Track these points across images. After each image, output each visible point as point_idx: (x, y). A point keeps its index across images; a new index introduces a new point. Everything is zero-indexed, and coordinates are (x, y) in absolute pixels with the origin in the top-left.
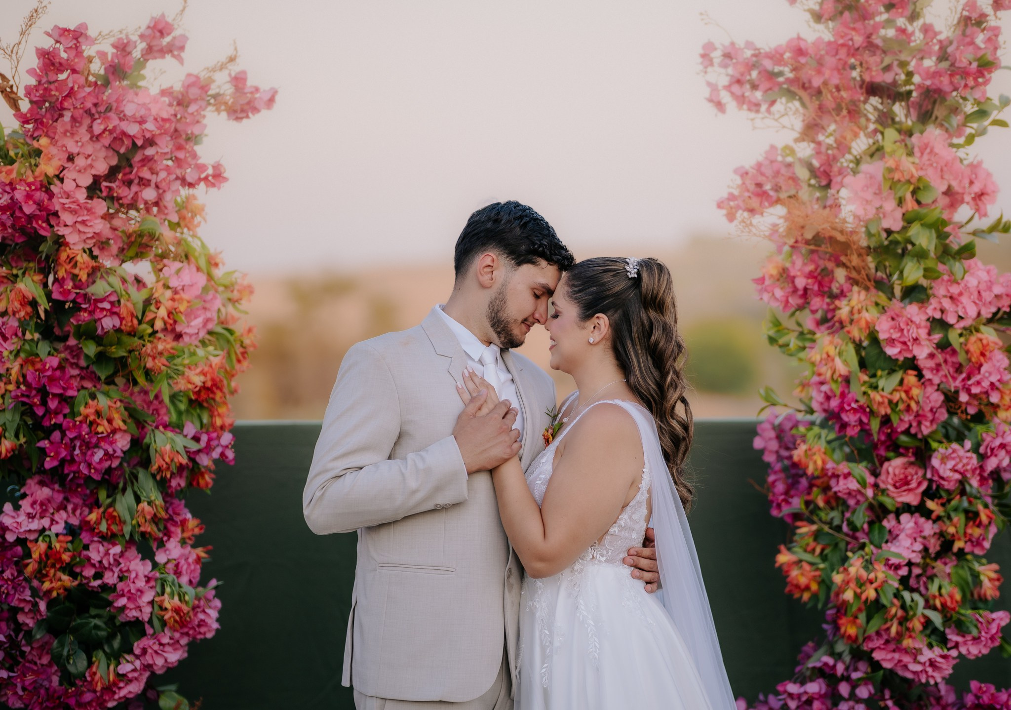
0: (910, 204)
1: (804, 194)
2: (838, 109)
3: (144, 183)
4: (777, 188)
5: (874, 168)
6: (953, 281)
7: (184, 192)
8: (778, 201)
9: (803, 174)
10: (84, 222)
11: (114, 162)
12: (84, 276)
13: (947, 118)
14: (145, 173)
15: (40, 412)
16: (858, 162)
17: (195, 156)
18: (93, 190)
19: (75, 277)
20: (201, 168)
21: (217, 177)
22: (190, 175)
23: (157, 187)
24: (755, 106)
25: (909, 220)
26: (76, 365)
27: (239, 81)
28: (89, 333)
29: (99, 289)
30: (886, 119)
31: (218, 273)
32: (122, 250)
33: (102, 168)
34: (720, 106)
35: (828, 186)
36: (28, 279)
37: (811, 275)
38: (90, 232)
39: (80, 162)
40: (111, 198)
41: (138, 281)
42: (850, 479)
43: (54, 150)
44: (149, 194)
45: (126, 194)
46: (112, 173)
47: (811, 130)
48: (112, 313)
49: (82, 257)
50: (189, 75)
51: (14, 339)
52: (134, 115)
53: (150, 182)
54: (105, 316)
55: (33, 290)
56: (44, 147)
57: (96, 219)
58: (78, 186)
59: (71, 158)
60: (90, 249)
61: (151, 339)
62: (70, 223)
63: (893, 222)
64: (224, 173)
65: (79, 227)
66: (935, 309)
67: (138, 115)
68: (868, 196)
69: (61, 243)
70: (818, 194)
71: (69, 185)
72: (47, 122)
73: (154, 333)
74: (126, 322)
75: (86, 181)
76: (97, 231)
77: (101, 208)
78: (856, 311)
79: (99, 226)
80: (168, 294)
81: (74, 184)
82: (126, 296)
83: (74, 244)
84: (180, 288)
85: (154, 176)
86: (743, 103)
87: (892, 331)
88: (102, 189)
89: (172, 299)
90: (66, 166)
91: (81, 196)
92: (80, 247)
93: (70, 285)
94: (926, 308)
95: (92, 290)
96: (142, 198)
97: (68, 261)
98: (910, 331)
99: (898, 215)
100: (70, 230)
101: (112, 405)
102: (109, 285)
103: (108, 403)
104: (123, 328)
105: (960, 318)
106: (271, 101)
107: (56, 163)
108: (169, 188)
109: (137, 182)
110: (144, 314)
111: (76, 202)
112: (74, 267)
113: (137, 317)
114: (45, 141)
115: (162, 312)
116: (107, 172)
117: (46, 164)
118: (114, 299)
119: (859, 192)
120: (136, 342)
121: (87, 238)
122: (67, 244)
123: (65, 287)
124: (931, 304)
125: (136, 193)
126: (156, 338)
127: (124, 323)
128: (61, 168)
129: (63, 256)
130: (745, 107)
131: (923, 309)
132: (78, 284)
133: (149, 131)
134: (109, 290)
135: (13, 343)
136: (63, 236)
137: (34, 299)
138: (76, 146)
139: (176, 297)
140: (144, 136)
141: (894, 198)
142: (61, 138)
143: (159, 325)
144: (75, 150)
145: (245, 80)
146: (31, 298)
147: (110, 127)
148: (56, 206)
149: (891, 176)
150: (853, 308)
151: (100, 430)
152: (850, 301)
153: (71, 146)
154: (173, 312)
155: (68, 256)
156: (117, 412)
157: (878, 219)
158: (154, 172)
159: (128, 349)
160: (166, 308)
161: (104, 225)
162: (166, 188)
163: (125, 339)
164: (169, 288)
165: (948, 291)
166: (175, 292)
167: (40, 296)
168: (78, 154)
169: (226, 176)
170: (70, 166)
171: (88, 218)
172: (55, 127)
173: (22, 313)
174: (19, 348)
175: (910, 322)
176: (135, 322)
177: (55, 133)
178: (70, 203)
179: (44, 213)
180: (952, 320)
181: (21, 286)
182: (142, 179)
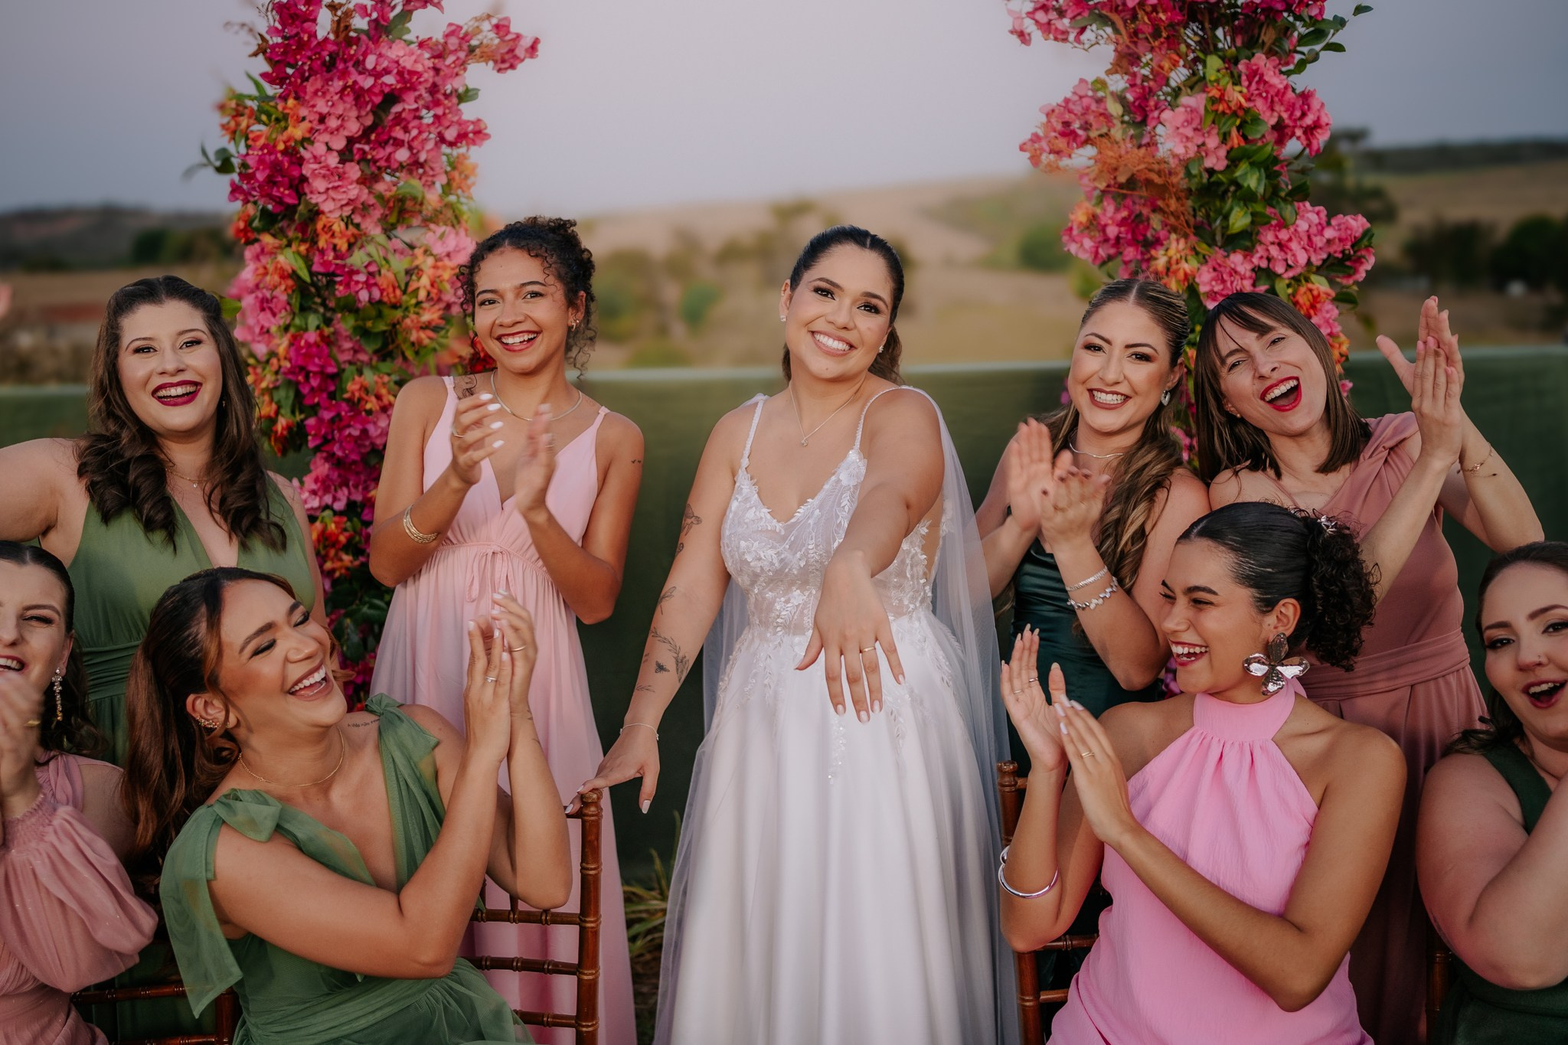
0: (1235, 139)
1: (1117, 132)
2: (1156, 35)
3: (399, 144)
4: (1086, 127)
5: (1194, 101)
6: (1282, 225)
7: (448, 151)
8: (1088, 141)
9: (1115, 109)
10: (335, 188)
11: (369, 121)
12: (343, 245)
13: (1277, 41)
14: (398, 133)
15: (306, 390)
16: (1177, 92)
17: (457, 114)
18: (345, 156)
19: (334, 248)
20: (462, 125)
21: (477, 134)
22: (451, 133)
23: (411, 148)
24: (1061, 36)
25: (1233, 160)
26: (350, 338)
27: (501, 28)
28: (350, 307)
29: (358, 259)
30: (1208, 45)
32: (384, 217)
33: (353, 128)
34: (1023, 36)
35: (1144, 122)
36: (289, 252)
37: (1122, 223)
38: (343, 198)
39: (333, 123)
40: (363, 159)
43: (303, 112)
44: (402, 155)
45: (382, 155)
46: (366, 132)
47: (1126, 60)
48: (368, 285)
49: (339, 226)
50: (450, 25)
51: (284, 313)
52: (375, 68)
53: (403, 141)
54: (362, 289)
55: (293, 262)
56: (291, 109)
57: (351, 184)
58: (329, 149)
59: (322, 119)
60: (349, 217)
61: (417, 310)
62: (322, 190)
63: (1216, 161)
64: (486, 128)
65: (331, 193)
66: (1261, 257)
67: (379, 68)
68: (1189, 132)
69: (316, 213)
70: (1132, 132)
71: (319, 149)
72: (296, 81)
73: (418, 304)
74: (388, 294)
75: (339, 143)
76: (352, 197)
77: (354, 171)
78: (1173, 261)
79: (354, 191)
80: (430, 261)
81: (324, 148)
82: (387, 266)
83: (330, 212)
84: (444, 254)
85: (407, 135)
86: (1050, 33)
87: (1214, 283)
88: (355, 151)
89: (435, 267)
90: (318, 128)
91: (333, 160)
92: (337, 214)
93: (330, 256)
94: (1252, 257)
95: (349, 261)
96: (395, 160)
97: (326, 229)
98: (1232, 283)
99: (1222, 152)
100: (324, 197)
101: (380, 380)
102: (369, 255)
103: (376, 378)
104: (385, 299)
105: (1289, 267)
106: (533, 49)
107: (306, 125)
108: (423, 148)
109: (391, 142)
110: (407, 284)
111: (327, 167)
112: (333, 236)
113: (399, 287)
114: (291, 102)
115: (425, 281)
116: (360, 133)
117: (294, 127)
118: (372, 269)
119: (1178, 128)
120: (399, 313)
121: (342, 206)
122: (323, 213)
123: (326, 258)
124: (1257, 252)
125: (390, 154)
126: (422, 308)
127: (385, 294)
128: (311, 130)
129: (320, 225)
130: (1051, 36)
131: (1249, 257)
132: (339, 256)
133: (386, 85)
134: (367, 260)
135: (282, 318)
136: (317, 204)
137: (294, 272)
138: (327, 106)
139: (440, 264)
140: (382, 91)
141: (1218, 134)
142: (312, 98)
143: (422, 295)
144: (325, 110)
145: (508, 27)
146: (290, 271)
147: (350, 83)
148: (306, 170)
149: (1214, 107)
150: (1170, 258)
151: (368, 406)
152: (1167, 250)
153: (322, 106)
154: (438, 280)
155: (325, 226)
156: (385, 387)
157: (1199, 158)
158: (406, 130)
159: (388, 322)
160: (429, 277)
161: (361, 190)
162: (420, 148)
163: (386, 311)
164: (432, 255)
165: (1277, 237)
166: (438, 259)
167: (301, 269)
168: (329, 114)
169: (486, 131)
170: (321, 127)
171: (340, 183)
172: (305, 87)
173: (283, 287)
174: (288, 322)
175: (1234, 272)
176: (398, 292)
177: (305, 93)
178: (321, 168)
179: (286, 179)
180: (1280, 269)
181: (281, 258)
182: (395, 139)
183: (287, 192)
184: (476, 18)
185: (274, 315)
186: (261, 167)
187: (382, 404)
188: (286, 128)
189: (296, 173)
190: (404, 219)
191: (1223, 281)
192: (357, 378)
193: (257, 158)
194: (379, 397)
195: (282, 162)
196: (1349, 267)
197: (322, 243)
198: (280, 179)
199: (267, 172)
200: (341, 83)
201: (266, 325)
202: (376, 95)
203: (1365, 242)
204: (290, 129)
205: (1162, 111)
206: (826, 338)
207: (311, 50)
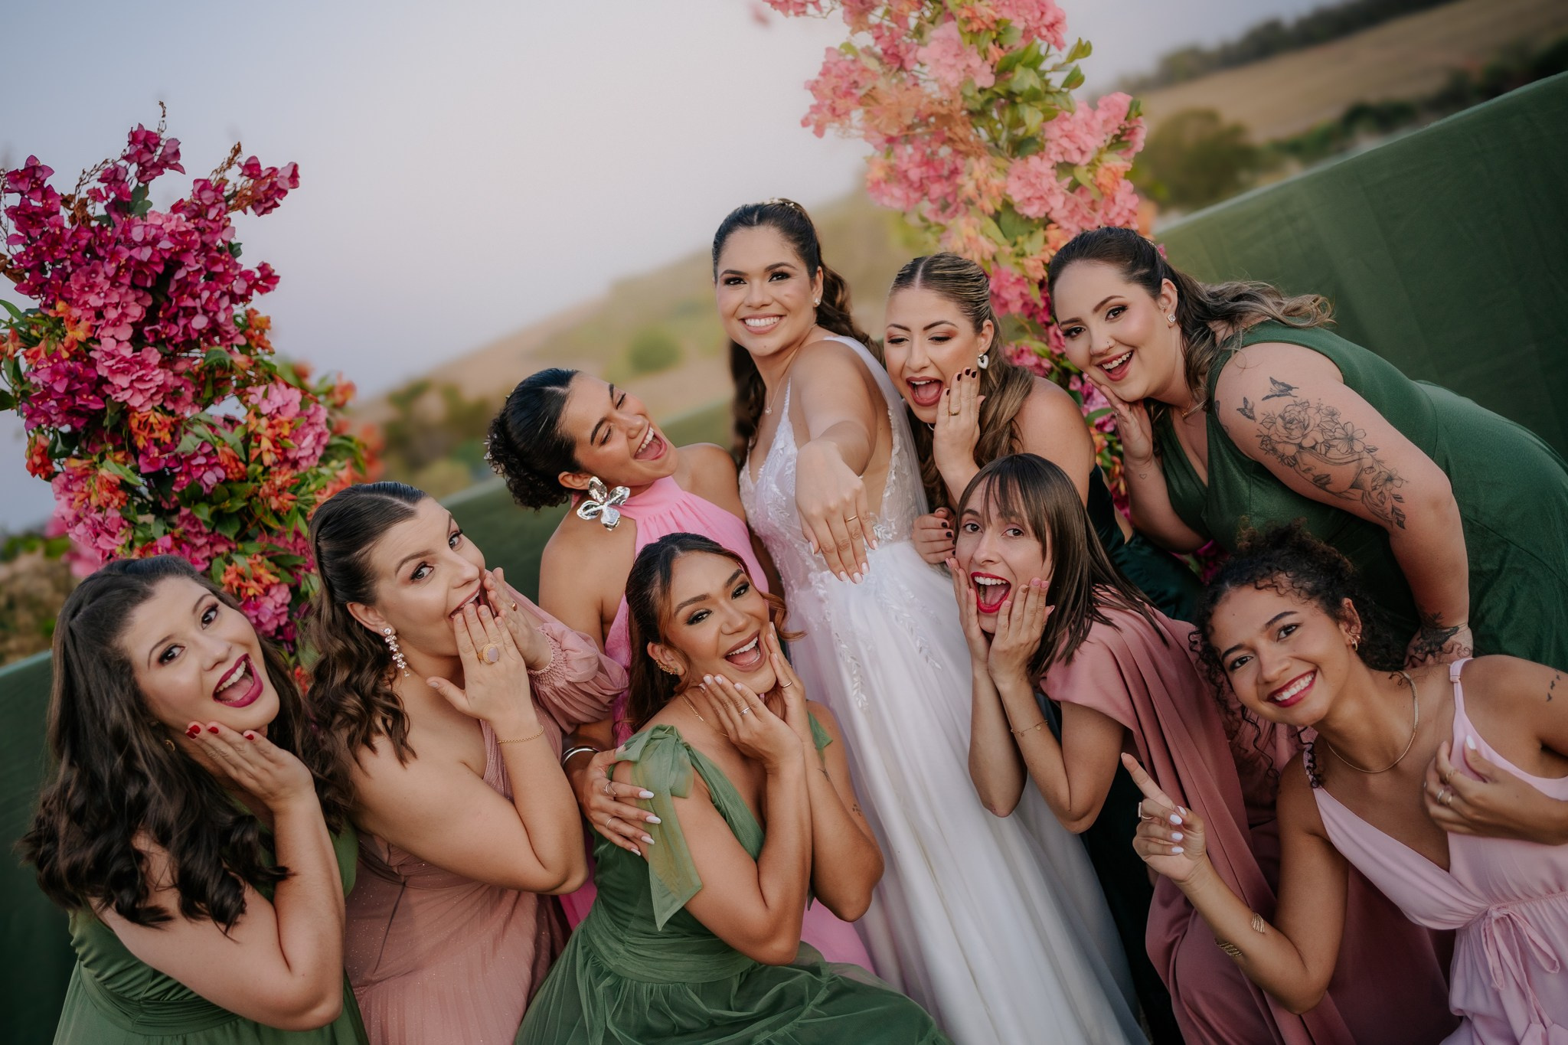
0: (996, 53)
3: (191, 313)
5: (943, 31)
6: (1064, 117)
7: (239, 309)
9: (873, 65)
10: (140, 379)
11: (148, 301)
12: (166, 437)
14: (189, 303)
16: (919, 31)
17: (236, 266)
18: (138, 341)
19: (157, 442)
20: (247, 275)
21: (266, 279)
22: (239, 287)
23: (205, 312)
25: (999, 72)
26: (200, 533)
27: (252, 168)
28: (197, 496)
29: (188, 444)
31: (312, 382)
32: (197, 395)
33: (136, 312)
35: (902, 67)
36: (108, 462)
37: (920, 164)
38: (152, 386)
39: (112, 314)
40: (158, 342)
41: (230, 422)
42: (1026, 355)
43: (76, 312)
44: (200, 322)
45: (176, 330)
46: (151, 316)
47: (858, 18)
48: (210, 466)
49: (155, 417)
50: (196, 181)
51: (122, 531)
52: (145, 238)
53: (195, 308)
54: (205, 472)
55: (118, 472)
56: (62, 312)
57: (153, 370)
58: (118, 342)
59: (99, 313)
60: (161, 406)
61: (266, 477)
62: (125, 385)
63: (985, 79)
64: (274, 271)
65: (138, 385)
66: (1056, 153)
67: (149, 238)
68: (951, 60)
69: (125, 411)
70: (894, 81)
71: (109, 344)
72: (57, 283)
73: (266, 469)
74: (232, 469)
75: (125, 333)
76: (160, 383)
77: (153, 356)
78: (981, 182)
79: (159, 377)
80: (264, 422)
81: (113, 341)
82: (221, 441)
83: (141, 406)
84: (275, 411)
85: (198, 300)
86: (789, 9)
87: (1024, 190)
88: (147, 335)
89: (271, 426)
90: (97, 324)
91: (127, 352)
92: (149, 407)
93: (155, 452)
94: (1048, 154)
95: (180, 449)
96: (194, 329)
97: (142, 426)
98: (1041, 184)
99: (987, 69)
100: (130, 392)
101: (254, 561)
102: (198, 436)
103: (249, 561)
104: (231, 476)
105: (1083, 153)
106: (294, 177)
107: (84, 324)
108: (219, 308)
109: (181, 314)
110: (247, 453)
111: (123, 359)
112: (152, 430)
113: (241, 460)
114: (60, 306)
115: (266, 444)
116: (144, 316)
117: (73, 330)
118: (207, 449)
119: (938, 60)
120: (250, 486)
121: (153, 395)
122: (134, 409)
123: (151, 456)
124: (1050, 149)
125: (185, 327)
126: (270, 474)
127: (229, 470)
128: (93, 328)
129: (134, 423)
130: (791, 12)
131: (1046, 157)
132: (164, 448)
133: (165, 250)
134: (199, 442)
135: (123, 536)
136: (125, 402)
137: (123, 481)
138: (100, 298)
139: (275, 422)
140: (163, 258)
141: (978, 53)
142: (80, 295)
143: (268, 459)
144: (100, 303)
145: (258, 165)
146: (118, 481)
147: (123, 262)
148: (102, 372)
149: (969, 28)
150: (977, 180)
151: (251, 592)
152: (970, 174)
153: (95, 301)
154: (278, 439)
155: (140, 422)
156: (262, 567)
157: (969, 81)
158: (195, 296)
159: (244, 497)
160: (268, 438)
161: (165, 373)
162: (215, 309)
163: (237, 487)
164: (263, 416)
165: (1063, 130)
166: (271, 417)
167: (128, 476)
168: (105, 306)
169: (276, 274)
170: (102, 322)
171: (143, 372)
172: (69, 286)
173: (116, 501)
174: (130, 538)
175: (1038, 175)
176: (241, 465)
177: (71, 292)
178: (117, 363)
179: (86, 384)
180: (1076, 157)
181: (103, 472)
182: (185, 309)
183: (91, 398)
184: (216, 170)
185: (112, 535)
186: (58, 378)
187: (264, 586)
188: (64, 335)
189: (92, 375)
190: (219, 389)
191: (1032, 185)
192: (228, 567)
193: (49, 371)
194: (258, 580)
195: (76, 368)
196: (1127, 141)
197: (141, 443)
198: (78, 386)
199: (65, 382)
200: (114, 265)
201: (108, 548)
202: (157, 264)
203: (1133, 113)
204: (70, 334)
205: (917, 51)
206: (753, 320)
207: (68, 243)
